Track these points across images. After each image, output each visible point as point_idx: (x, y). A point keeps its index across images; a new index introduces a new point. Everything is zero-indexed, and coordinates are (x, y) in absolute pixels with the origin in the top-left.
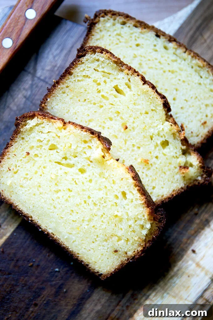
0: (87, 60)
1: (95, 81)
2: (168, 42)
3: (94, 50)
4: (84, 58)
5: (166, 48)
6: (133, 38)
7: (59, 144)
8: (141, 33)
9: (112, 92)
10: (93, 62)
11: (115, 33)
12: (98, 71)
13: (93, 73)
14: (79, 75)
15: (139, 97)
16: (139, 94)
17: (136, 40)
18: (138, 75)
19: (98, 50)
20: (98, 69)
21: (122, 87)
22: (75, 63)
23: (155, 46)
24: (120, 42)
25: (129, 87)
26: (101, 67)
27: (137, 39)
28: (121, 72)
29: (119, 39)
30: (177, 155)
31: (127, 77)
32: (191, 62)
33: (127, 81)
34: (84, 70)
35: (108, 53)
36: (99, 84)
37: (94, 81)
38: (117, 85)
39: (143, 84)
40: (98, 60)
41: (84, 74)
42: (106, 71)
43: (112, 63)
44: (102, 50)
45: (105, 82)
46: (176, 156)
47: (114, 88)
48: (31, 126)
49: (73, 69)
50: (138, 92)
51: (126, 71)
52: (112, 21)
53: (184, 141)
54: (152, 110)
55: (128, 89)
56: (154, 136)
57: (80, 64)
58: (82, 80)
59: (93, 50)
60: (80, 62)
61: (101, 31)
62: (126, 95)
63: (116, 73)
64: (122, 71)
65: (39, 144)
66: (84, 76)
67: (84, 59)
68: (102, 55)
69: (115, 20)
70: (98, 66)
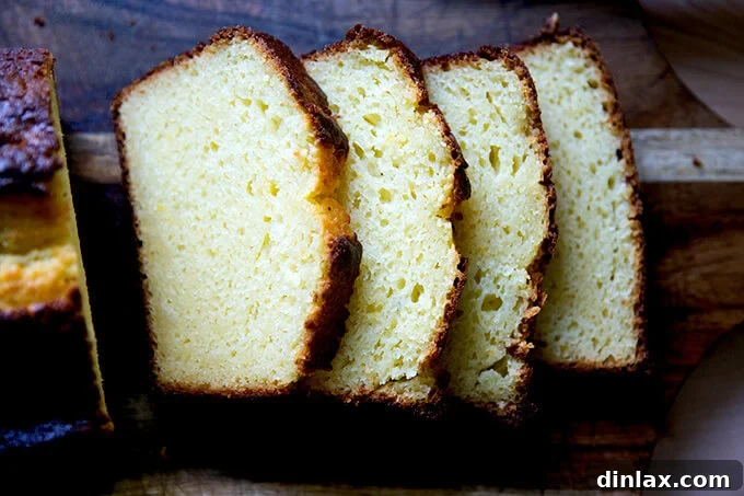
0: (488, 70)
1: (472, 112)
2: (624, 179)
3: (513, 64)
4: (489, 62)
5: (611, 183)
6: (582, 120)
7: (388, 124)
8: (602, 124)
9: (482, 151)
10: (494, 80)
11: (567, 84)
12: (490, 101)
13: (480, 97)
14: (457, 81)
15: (517, 196)
16: (521, 190)
17: (583, 125)
18: (545, 162)
19: (518, 69)
20: (493, 98)
21: (504, 158)
22: (466, 57)
23: (600, 163)
24: (559, 103)
25: (515, 168)
26: (500, 98)
27: (587, 126)
28: (523, 134)
29: (561, 97)
30: (497, 337)
31: (526, 150)
32: (623, 241)
33: (521, 156)
34: (472, 80)
35: (530, 86)
36: (474, 122)
37: (470, 110)
38: (499, 148)
39: (541, 183)
40: (505, 85)
41: (465, 88)
42: (502, 111)
43: (521, 108)
44: (525, 75)
45: (486, 127)
46: (494, 339)
47: (492, 147)
48: (368, 57)
49: (457, 64)
50: (522, 186)
51: (533, 140)
52: (581, 63)
53: (526, 325)
54: (519, 234)
55: (511, 169)
56: (487, 275)
57: (472, 66)
58: (454, 94)
59: (511, 63)
60: (475, 64)
61: (550, 59)
62: (500, 175)
63: (515, 127)
64: (527, 133)
65: (356, 95)
66: (463, 90)
67: (485, 64)
68: (518, 82)
69: (587, 66)
70: (499, 94)
